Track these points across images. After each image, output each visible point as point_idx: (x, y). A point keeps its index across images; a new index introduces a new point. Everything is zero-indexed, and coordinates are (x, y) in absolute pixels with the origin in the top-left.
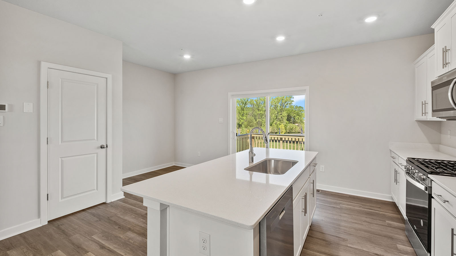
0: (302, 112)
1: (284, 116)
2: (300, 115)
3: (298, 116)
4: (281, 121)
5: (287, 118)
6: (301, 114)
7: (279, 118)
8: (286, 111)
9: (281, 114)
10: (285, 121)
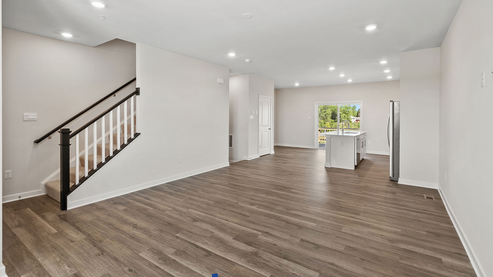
0: (348, 109)
1: (328, 113)
2: (347, 113)
3: (344, 114)
4: (325, 119)
5: (332, 116)
6: (348, 111)
7: (323, 115)
8: (330, 108)
9: (325, 112)
10: (329, 119)
